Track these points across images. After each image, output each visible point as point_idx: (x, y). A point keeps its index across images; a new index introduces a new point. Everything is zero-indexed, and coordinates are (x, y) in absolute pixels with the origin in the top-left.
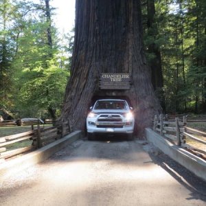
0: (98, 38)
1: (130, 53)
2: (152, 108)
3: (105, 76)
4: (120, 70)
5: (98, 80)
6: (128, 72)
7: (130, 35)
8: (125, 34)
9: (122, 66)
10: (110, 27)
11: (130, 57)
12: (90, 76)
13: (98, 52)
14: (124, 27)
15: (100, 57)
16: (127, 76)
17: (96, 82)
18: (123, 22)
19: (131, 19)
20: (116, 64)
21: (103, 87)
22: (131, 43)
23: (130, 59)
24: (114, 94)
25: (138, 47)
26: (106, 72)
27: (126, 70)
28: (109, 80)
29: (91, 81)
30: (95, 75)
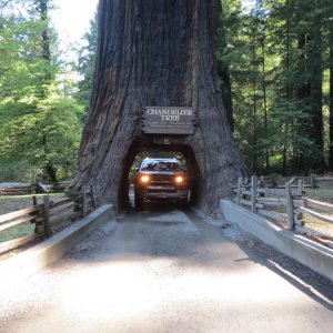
0: (141, 46)
1: (194, 73)
2: (231, 165)
3: (152, 111)
4: (178, 102)
5: (140, 117)
6: (190, 106)
7: (193, 44)
8: (185, 40)
9: (180, 94)
10: (160, 29)
11: (194, 80)
12: (126, 111)
13: (140, 69)
14: (184, 28)
15: (143, 78)
16: (189, 112)
17: (137, 122)
18: (182, 20)
19: (196, 15)
20: (170, 91)
21: (148, 130)
22: (195, 56)
23: (193, 84)
24: (166, 141)
25: (206, 64)
26: (154, 104)
27: (187, 101)
28: (158, 118)
29: (128, 119)
30: (134, 108)
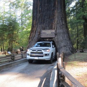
1: (56, 20)
3: (43, 31)
4: (51, 28)
5: (40, 33)
6: (54, 29)
7: (56, 11)
8: (53, 10)
9: (52, 26)
10: (46, 8)
11: (56, 22)
13: (41, 20)
14: (53, 7)
15: (41, 22)
16: (54, 31)
18: (53, 5)
19: (57, 3)
20: (49, 25)
21: (42, 37)
22: (56, 15)
24: (47, 40)
25: (59, 17)
26: (44, 29)
28: (45, 33)
29: (37, 34)
30: (38, 31)
